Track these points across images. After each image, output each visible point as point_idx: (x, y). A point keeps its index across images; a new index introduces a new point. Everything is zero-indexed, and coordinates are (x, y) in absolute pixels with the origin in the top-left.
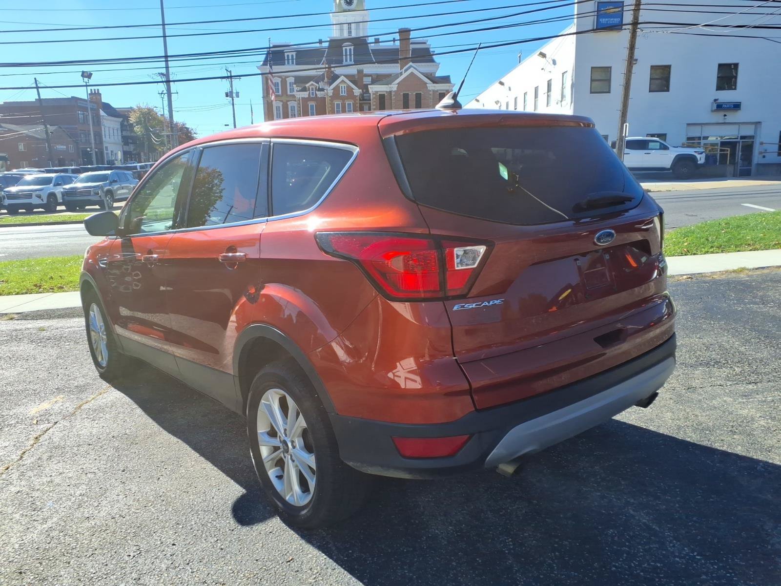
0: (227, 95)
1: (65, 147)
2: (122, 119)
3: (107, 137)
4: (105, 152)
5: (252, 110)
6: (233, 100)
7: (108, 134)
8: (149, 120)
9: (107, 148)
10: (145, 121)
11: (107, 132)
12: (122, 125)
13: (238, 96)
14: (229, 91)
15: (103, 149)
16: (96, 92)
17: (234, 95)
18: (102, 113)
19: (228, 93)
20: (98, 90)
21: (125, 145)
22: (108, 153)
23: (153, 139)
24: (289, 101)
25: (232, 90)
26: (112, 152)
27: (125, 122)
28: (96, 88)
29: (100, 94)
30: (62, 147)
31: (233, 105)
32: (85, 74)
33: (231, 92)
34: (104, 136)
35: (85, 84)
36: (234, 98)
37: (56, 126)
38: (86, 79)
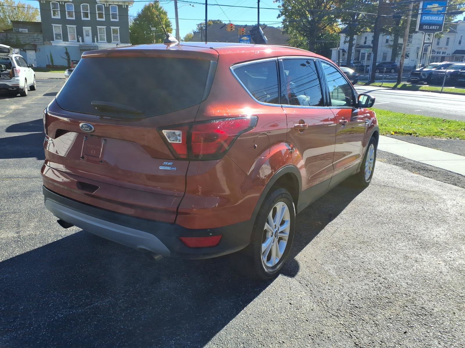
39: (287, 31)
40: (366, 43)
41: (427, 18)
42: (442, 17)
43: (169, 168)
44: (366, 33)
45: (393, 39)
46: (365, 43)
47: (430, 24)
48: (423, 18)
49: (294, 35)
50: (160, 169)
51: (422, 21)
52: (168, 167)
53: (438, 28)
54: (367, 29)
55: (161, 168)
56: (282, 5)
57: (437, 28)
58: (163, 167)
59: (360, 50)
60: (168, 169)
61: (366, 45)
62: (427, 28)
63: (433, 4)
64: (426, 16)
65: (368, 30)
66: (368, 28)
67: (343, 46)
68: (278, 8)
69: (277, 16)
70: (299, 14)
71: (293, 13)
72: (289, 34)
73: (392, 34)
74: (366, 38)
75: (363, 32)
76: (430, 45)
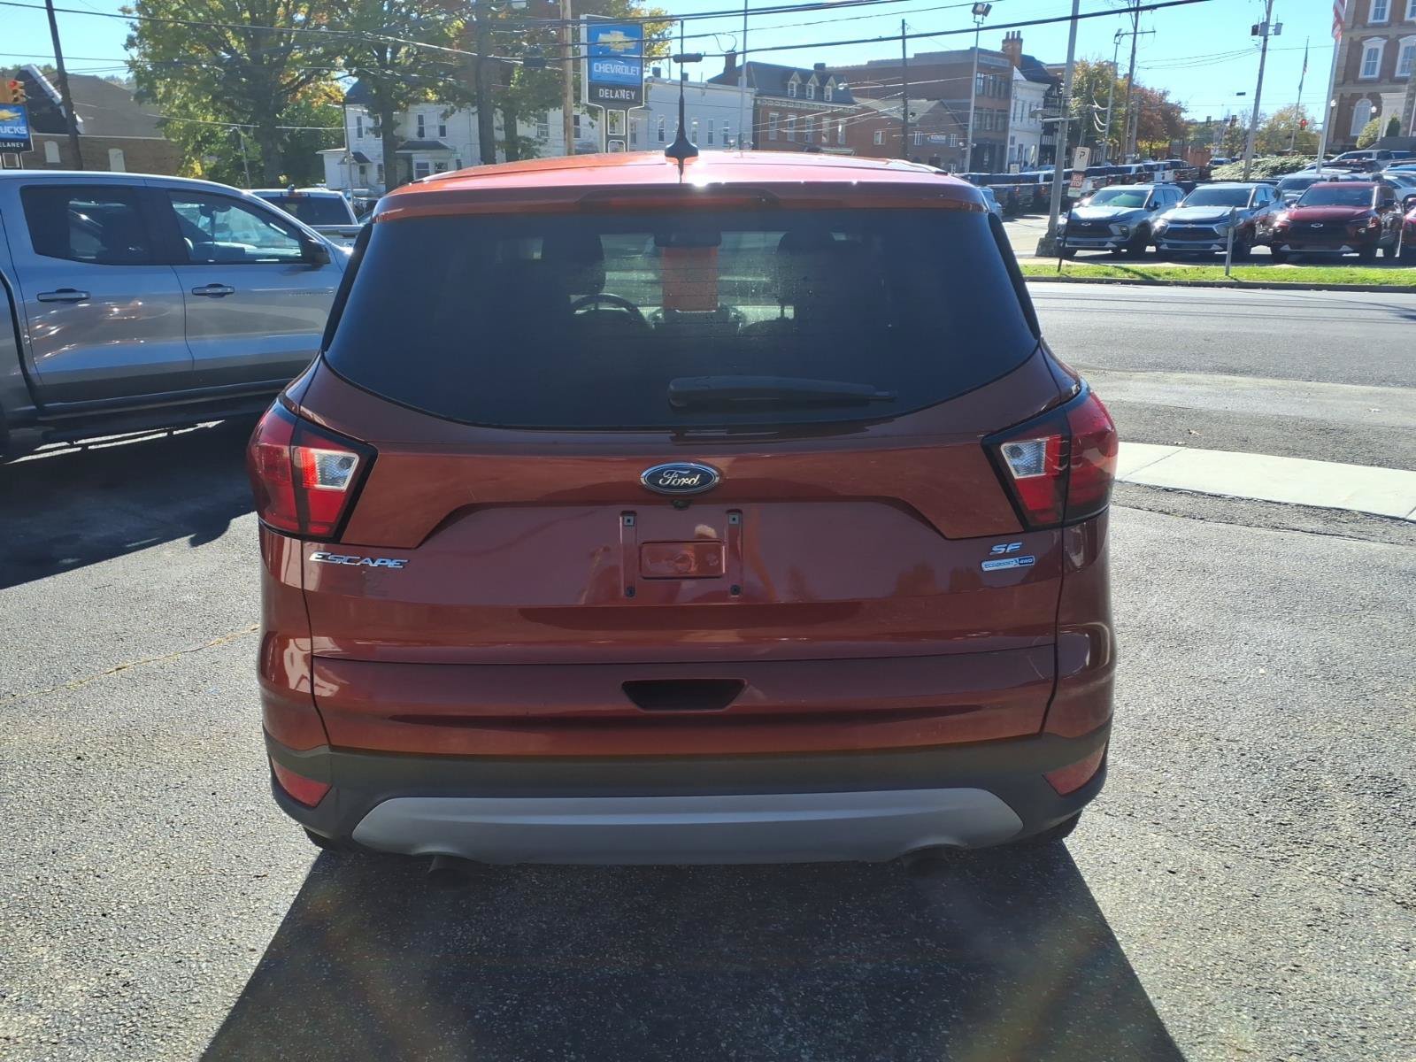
0: (1255, 31)
1: (944, 138)
2: (1049, 85)
3: (1018, 120)
4: (1009, 146)
5: (1306, 61)
6: (1266, 40)
7: (1020, 116)
8: (1097, 85)
9: (1013, 139)
10: (1089, 88)
11: (1019, 111)
12: (1047, 95)
13: (1278, 31)
14: (1261, 21)
15: (1005, 141)
16: (1010, 37)
17: (1271, 30)
18: (1017, 74)
19: (1257, 26)
20: (1019, 32)
21: (1045, 133)
22: (1013, 149)
23: (1097, 122)
24: (1402, 36)
25: (1268, 19)
26: (1021, 146)
27: (1054, 89)
28: (1016, 29)
29: (1022, 40)
30: (938, 137)
31: (1264, 50)
32: (979, 8)
33: (1266, 25)
34: (1011, 120)
35: (975, 26)
36: (1269, 37)
37: (936, 101)
38: (979, 18)
39: (151, 93)
40: (423, 136)
41: (605, 69)
42: (638, 68)
43: (1014, 563)
44: (423, 105)
45: (503, 123)
46: (421, 134)
47: (614, 86)
48: (595, 68)
49: (179, 107)
50: (986, 569)
51: (594, 77)
52: (1012, 560)
53: (633, 95)
54: (427, 94)
55: (988, 566)
56: (137, 5)
57: (630, 96)
58: (996, 562)
59: (411, 154)
60: (1010, 566)
61: (424, 139)
62: (609, 95)
63: (611, 32)
64: (598, 61)
65: (431, 95)
66: (428, 90)
67: (357, 142)
68: (121, 13)
69: (125, 42)
70: (200, 38)
71: (180, 36)
72: (161, 101)
73: (497, 109)
74: (421, 119)
75: (416, 101)
76: (621, 143)
